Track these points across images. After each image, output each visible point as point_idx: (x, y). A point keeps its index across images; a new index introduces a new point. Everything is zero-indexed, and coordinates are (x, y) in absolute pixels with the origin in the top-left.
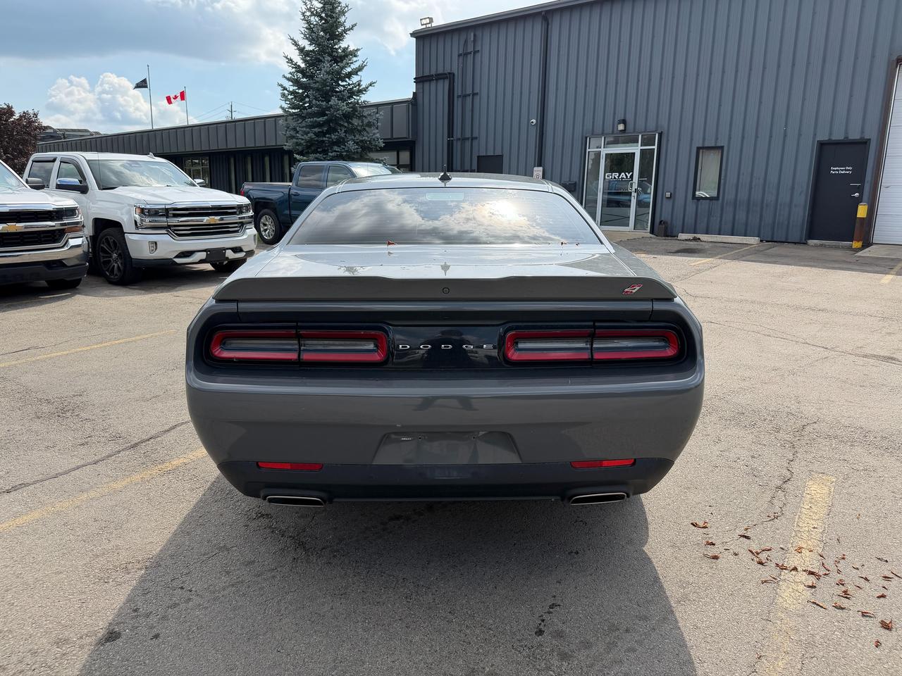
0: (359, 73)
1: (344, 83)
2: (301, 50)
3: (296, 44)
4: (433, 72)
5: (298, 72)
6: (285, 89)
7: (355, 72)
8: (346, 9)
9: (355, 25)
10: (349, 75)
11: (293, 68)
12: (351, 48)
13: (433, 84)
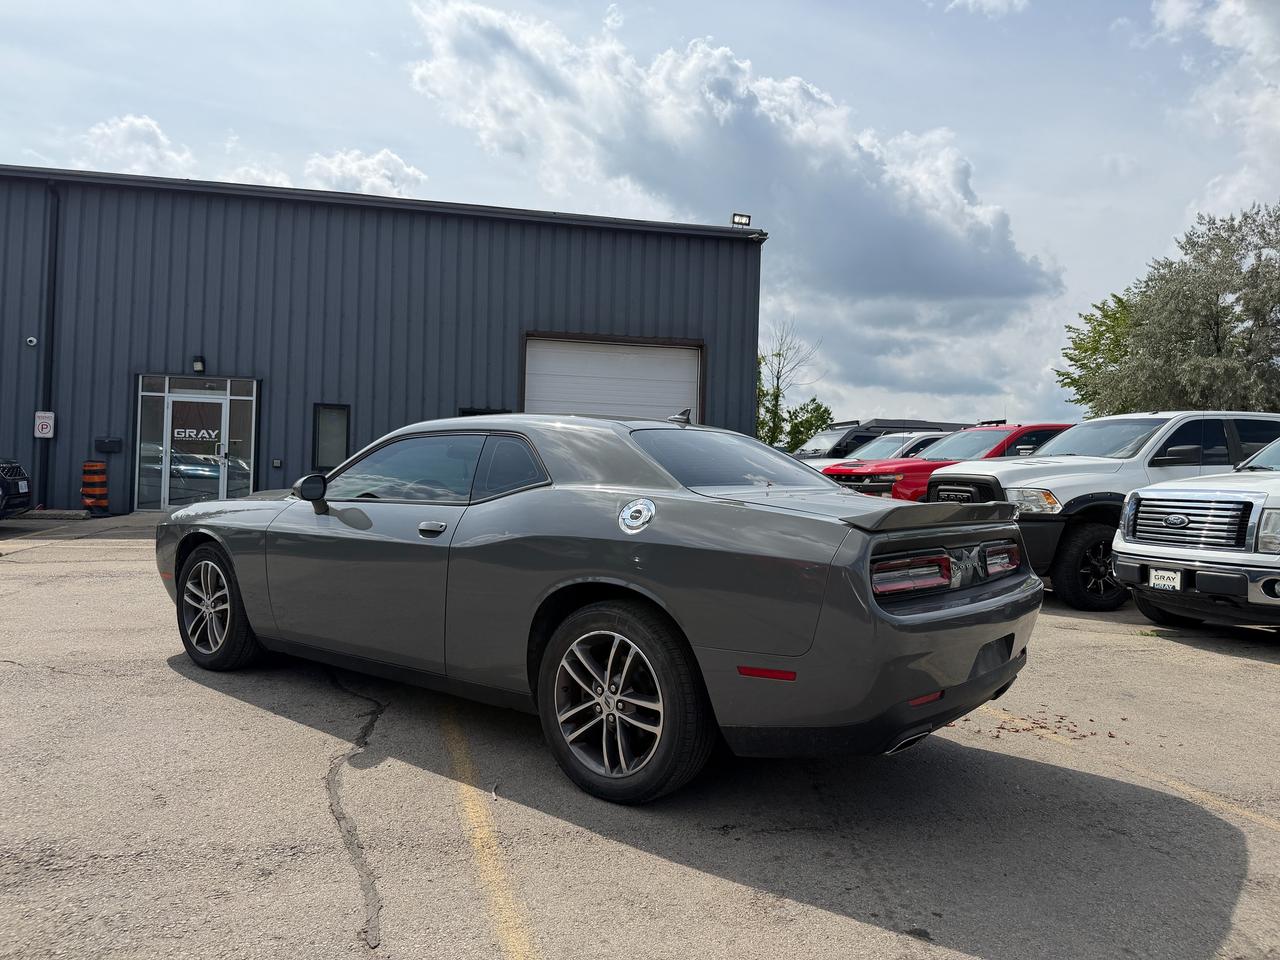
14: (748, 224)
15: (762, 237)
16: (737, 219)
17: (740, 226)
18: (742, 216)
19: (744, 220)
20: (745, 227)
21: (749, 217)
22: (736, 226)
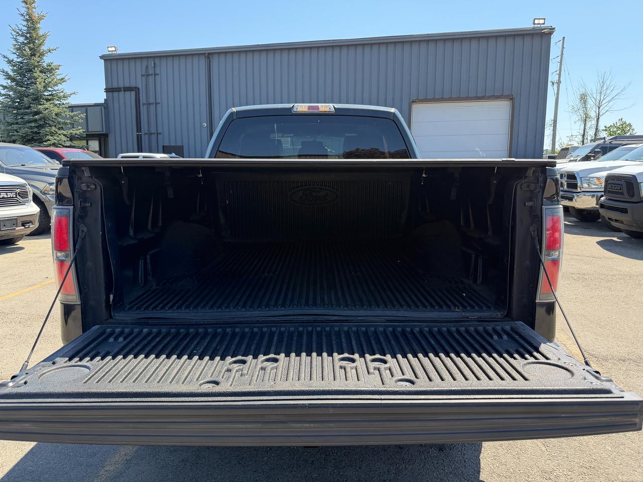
0: (63, 83)
4: (121, 85)
7: (60, 82)
12: (55, 64)
13: (122, 93)
14: (544, 24)
15: (552, 30)
16: (536, 22)
17: (539, 26)
18: (539, 19)
19: (542, 21)
20: (542, 26)
21: (545, 19)
22: (536, 26)
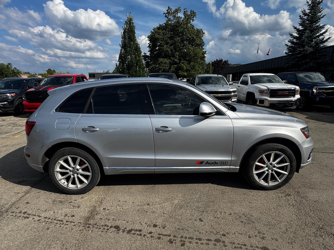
0: (324, 35)
1: (316, 40)
2: (298, 30)
3: (295, 28)
5: (294, 39)
6: (288, 46)
7: (322, 34)
8: (322, 9)
9: (325, 15)
10: (318, 36)
11: (292, 38)
12: (321, 25)
